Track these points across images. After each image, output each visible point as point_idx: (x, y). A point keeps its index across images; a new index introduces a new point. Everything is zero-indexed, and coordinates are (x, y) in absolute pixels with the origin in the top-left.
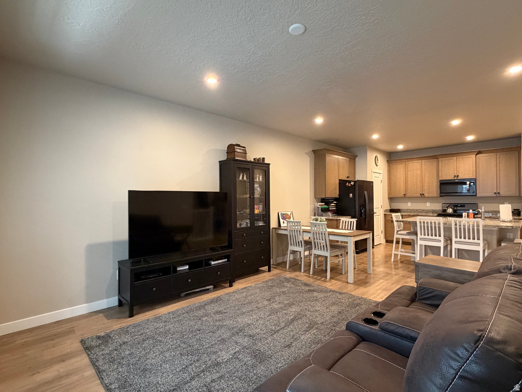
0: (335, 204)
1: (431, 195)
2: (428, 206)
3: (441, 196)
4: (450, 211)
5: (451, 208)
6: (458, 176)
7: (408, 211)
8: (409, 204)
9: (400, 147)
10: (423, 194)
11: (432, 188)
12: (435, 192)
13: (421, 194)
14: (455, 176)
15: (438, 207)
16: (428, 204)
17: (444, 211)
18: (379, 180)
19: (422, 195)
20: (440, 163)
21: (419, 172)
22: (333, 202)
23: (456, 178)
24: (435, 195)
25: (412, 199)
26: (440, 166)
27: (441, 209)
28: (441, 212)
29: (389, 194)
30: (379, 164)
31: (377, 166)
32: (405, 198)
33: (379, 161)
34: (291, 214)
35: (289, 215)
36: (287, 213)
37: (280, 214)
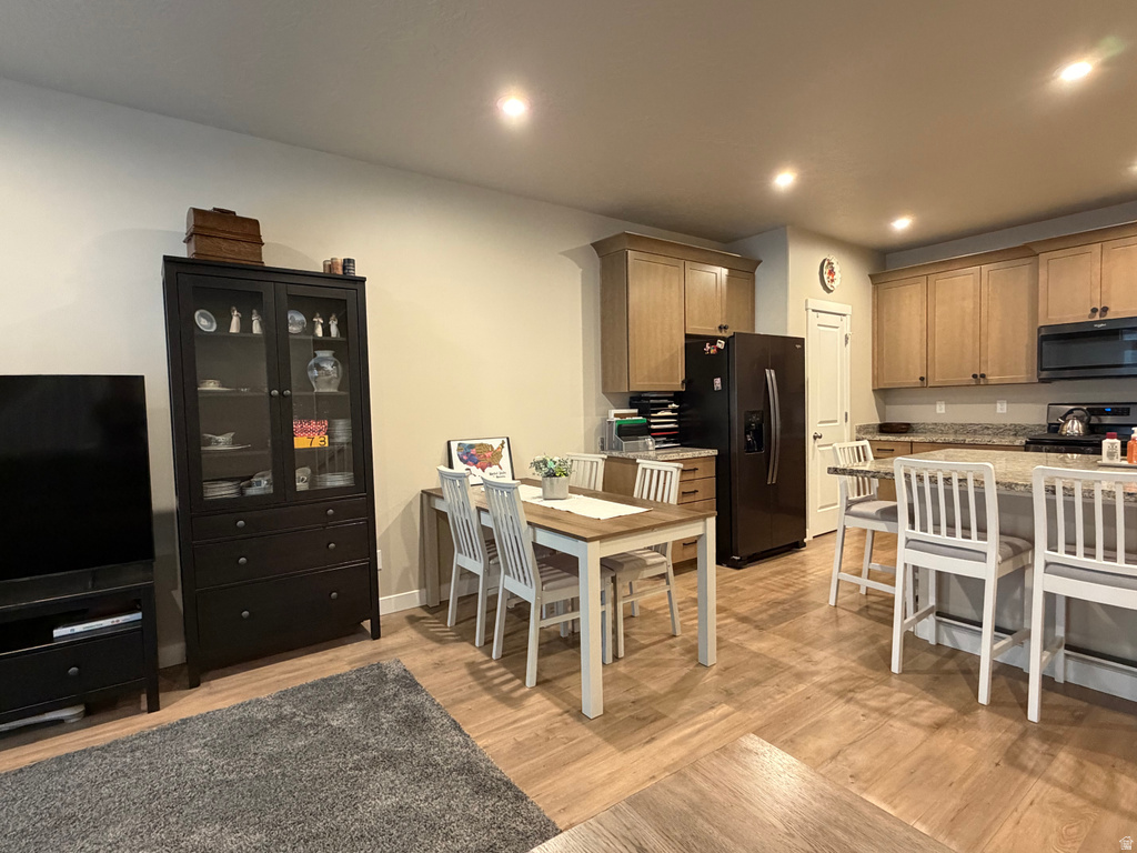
0: (673, 410)
1: (1008, 378)
2: (1001, 411)
3: (1042, 381)
4: (1074, 428)
5: (1080, 419)
6: (1105, 310)
7: (936, 428)
8: (941, 408)
9: (902, 225)
10: (983, 376)
11: (1015, 354)
12: (1024, 368)
13: (975, 376)
14: (1094, 310)
15: (1033, 414)
16: (1001, 408)
17: (1054, 428)
18: (839, 335)
19: (979, 378)
20: (1042, 272)
21: (969, 305)
22: (666, 405)
23: (1097, 318)
24: (1022, 377)
25: (948, 390)
26: (1042, 278)
27: (1044, 422)
28: (1043, 433)
29: (875, 378)
30: (835, 284)
31: (829, 291)
32: (926, 388)
33: (837, 276)
34: (506, 445)
35: (495, 448)
36: (484, 442)
37: (454, 446)
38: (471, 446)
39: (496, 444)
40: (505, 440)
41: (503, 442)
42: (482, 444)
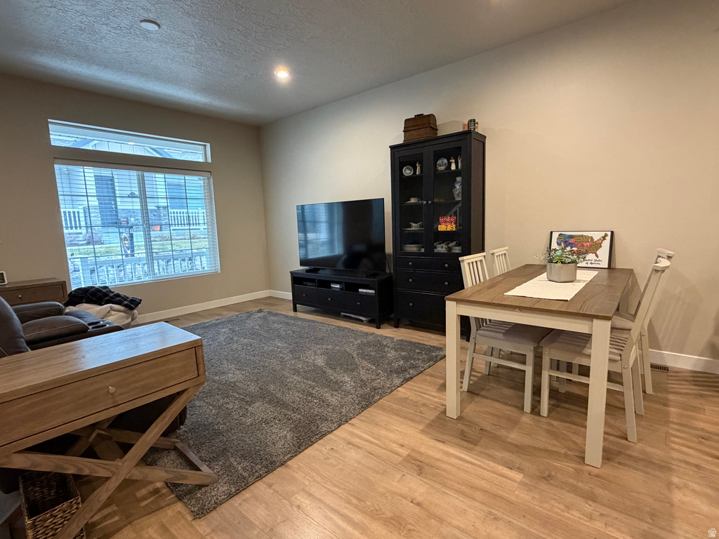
34: (608, 238)
35: (595, 240)
36: (585, 234)
37: (555, 236)
38: (571, 237)
39: (597, 236)
40: (609, 234)
41: (606, 235)
42: (582, 236)
